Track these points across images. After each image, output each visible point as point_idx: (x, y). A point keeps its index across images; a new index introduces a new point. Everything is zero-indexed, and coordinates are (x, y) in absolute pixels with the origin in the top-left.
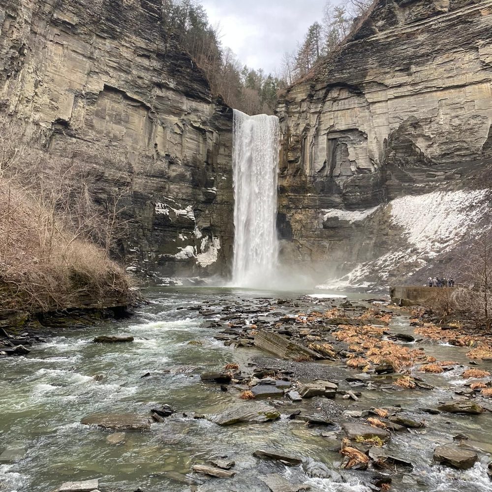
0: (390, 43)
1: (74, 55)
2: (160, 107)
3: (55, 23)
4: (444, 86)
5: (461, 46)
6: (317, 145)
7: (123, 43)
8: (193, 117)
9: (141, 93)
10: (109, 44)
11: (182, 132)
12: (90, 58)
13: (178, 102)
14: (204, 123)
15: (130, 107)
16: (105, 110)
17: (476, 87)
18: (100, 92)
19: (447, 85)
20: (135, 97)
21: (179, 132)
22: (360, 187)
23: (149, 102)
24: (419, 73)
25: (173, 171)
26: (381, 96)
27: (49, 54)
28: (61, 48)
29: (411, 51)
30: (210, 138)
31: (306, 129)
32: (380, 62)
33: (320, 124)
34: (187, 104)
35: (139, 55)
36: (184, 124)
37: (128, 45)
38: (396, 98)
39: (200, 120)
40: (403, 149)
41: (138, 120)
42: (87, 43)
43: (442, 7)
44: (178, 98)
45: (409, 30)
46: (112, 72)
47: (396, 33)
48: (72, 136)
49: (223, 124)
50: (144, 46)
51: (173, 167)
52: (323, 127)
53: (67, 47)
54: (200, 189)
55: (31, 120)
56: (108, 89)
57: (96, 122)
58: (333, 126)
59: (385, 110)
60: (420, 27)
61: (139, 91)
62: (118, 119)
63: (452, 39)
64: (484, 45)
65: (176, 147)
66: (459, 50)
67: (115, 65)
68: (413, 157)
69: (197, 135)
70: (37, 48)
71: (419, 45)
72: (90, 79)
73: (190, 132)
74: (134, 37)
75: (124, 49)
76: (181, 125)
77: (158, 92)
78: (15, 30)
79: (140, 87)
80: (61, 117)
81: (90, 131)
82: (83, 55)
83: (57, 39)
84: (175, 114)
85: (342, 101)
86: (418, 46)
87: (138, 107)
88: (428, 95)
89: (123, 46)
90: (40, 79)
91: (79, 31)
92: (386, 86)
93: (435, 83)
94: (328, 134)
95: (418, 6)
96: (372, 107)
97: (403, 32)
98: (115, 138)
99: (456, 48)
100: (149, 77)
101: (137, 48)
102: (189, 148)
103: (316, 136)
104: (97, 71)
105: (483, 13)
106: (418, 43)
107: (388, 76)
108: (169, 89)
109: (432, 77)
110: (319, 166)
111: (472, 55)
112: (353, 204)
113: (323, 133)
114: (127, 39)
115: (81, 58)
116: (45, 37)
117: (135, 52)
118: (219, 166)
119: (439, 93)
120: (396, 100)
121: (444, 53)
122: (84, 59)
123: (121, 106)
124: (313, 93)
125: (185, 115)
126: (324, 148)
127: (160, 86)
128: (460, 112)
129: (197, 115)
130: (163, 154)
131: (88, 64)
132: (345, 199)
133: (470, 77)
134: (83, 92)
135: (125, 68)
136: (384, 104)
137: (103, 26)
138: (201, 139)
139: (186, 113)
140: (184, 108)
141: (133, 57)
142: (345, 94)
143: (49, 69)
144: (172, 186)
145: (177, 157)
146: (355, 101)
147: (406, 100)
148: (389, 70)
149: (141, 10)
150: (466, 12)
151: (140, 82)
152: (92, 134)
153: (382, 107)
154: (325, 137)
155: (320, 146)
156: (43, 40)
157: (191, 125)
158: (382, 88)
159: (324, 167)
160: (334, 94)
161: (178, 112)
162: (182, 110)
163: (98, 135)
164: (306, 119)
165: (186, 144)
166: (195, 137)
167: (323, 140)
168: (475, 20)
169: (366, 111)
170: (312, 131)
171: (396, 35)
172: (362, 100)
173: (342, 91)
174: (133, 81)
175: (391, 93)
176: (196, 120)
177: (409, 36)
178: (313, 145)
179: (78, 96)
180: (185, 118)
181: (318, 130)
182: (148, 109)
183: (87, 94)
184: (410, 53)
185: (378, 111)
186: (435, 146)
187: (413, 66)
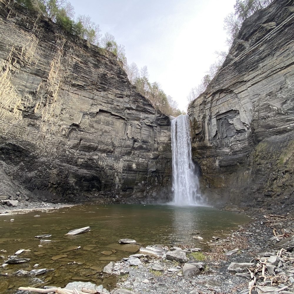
0: (243, 60)
1: (84, 98)
2: (129, 118)
3: (73, 85)
4: (285, 65)
5: (291, 39)
6: (211, 124)
7: (109, 92)
8: (146, 121)
9: (119, 112)
10: (103, 93)
11: (141, 127)
12: (92, 99)
13: (138, 115)
14: (152, 123)
15: (115, 119)
16: (101, 120)
18: (97, 112)
19: (288, 64)
20: (116, 114)
21: (139, 127)
23: (124, 116)
24: (265, 67)
25: (136, 145)
26: (243, 88)
27: (71, 97)
28: (77, 95)
30: (155, 129)
31: (204, 118)
32: (239, 71)
33: (211, 113)
34: (142, 115)
35: (118, 97)
36: (142, 124)
37: (112, 93)
38: (253, 85)
39: (149, 122)
40: (263, 110)
41: (119, 124)
42: (91, 93)
43: (271, 27)
44: (138, 113)
45: (253, 48)
46: (103, 104)
47: (245, 54)
48: (81, 131)
49: (161, 123)
50: (119, 93)
51: (136, 143)
52: (213, 114)
53: (80, 95)
54: (151, 153)
55: (58, 124)
56: (101, 111)
57: (95, 125)
58: (218, 112)
59: (247, 94)
60: (260, 44)
61: (118, 111)
62: (108, 124)
65: (137, 134)
66: (291, 42)
67: (105, 101)
68: (272, 113)
69: (149, 129)
70: (65, 95)
71: (262, 52)
72: (93, 107)
73: (144, 127)
74: (115, 90)
75: (110, 95)
76: (140, 124)
77: (128, 111)
78: (47, 86)
79: (118, 110)
80: (74, 123)
81: (92, 129)
82: (89, 98)
83: (76, 92)
84: (136, 120)
85: (222, 99)
86: (261, 54)
87: (119, 118)
88: (274, 75)
89: (110, 94)
90: (65, 107)
91: (86, 88)
92: (246, 81)
93: (278, 66)
94: (216, 117)
95: (256, 34)
96: (239, 95)
97: (250, 51)
98: (106, 132)
99: (288, 42)
100: (123, 105)
101: (116, 94)
102: (144, 134)
103: (210, 120)
104: (96, 104)
106: (260, 52)
107: (245, 76)
108: (133, 109)
109: (275, 64)
110: (214, 134)
112: (237, 151)
113: (213, 117)
114: (111, 91)
115: (88, 99)
116: (68, 91)
117: (115, 96)
118: (161, 141)
119: (282, 71)
120: (253, 86)
121: (280, 48)
122: (89, 99)
123: (110, 119)
124: (205, 100)
125: (142, 120)
126: (215, 124)
127: (129, 109)
129: (148, 120)
130: (131, 137)
131: (91, 101)
132: (232, 149)
134: (88, 113)
135: (110, 102)
136: (246, 91)
137: (99, 86)
138: (151, 130)
139: (142, 119)
140: (141, 117)
141: (114, 98)
142: (223, 95)
143: (70, 103)
144: (136, 152)
145: (138, 139)
146: (229, 97)
147: (260, 83)
148: (245, 73)
149: (117, 79)
150: (288, 21)
151: (118, 107)
152: (93, 130)
153: (245, 93)
154: (215, 119)
155: (213, 124)
156: (67, 92)
157: (145, 124)
158: (243, 83)
159: (216, 134)
160: (217, 97)
161: (138, 119)
162: (140, 118)
163: (96, 131)
164: (203, 112)
165: (142, 132)
166: (148, 129)
167: (214, 121)
169: (236, 99)
170: (208, 118)
171: (245, 55)
172: (233, 94)
173: (221, 94)
174: (114, 107)
175: (249, 84)
176: (148, 122)
177: (254, 51)
178: (208, 124)
179: (85, 114)
180: (142, 121)
181: (210, 117)
182: (124, 119)
183: (90, 113)
184: (256, 59)
185: (243, 96)
186: (288, 102)
187: (261, 64)
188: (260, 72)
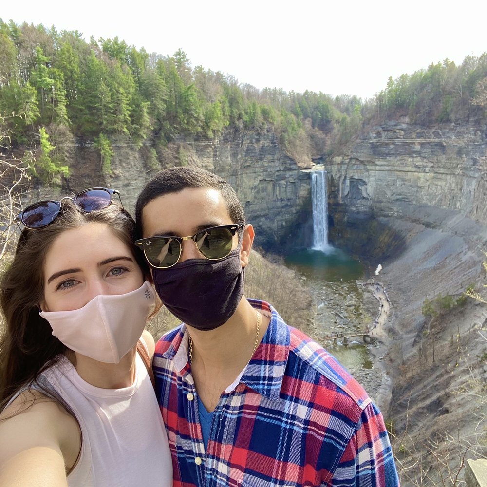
0: (378, 145)
2: (277, 179)
4: (400, 170)
5: (407, 155)
7: (265, 160)
8: (290, 179)
9: (271, 177)
10: (260, 163)
11: (286, 186)
12: (255, 173)
13: (285, 175)
14: (294, 180)
15: (267, 184)
17: (412, 173)
18: (258, 184)
20: (269, 179)
22: (363, 205)
23: (274, 178)
24: (390, 162)
25: (283, 204)
26: (373, 168)
29: (387, 151)
31: (340, 177)
32: (374, 153)
33: (346, 174)
34: (288, 174)
36: (287, 183)
38: (379, 170)
41: (270, 187)
42: (254, 167)
43: (400, 136)
44: (285, 173)
45: (387, 142)
46: (261, 174)
48: (251, 205)
49: (303, 178)
50: (272, 158)
51: (283, 202)
52: (347, 176)
54: (294, 208)
56: (260, 181)
57: (257, 195)
58: (352, 176)
59: (375, 175)
60: (391, 142)
62: (264, 190)
63: (404, 151)
64: (416, 157)
65: (284, 194)
67: (262, 171)
69: (292, 185)
72: (255, 181)
73: (289, 185)
74: (268, 157)
75: (265, 163)
76: (285, 183)
77: (278, 174)
80: (248, 200)
84: (283, 180)
85: (357, 166)
86: (390, 150)
87: (270, 182)
88: (393, 172)
91: (251, 165)
92: (376, 164)
93: (396, 168)
94: (350, 179)
96: (369, 172)
97: (384, 142)
98: (263, 198)
99: (405, 155)
100: (274, 170)
101: (270, 160)
103: (345, 180)
104: (257, 176)
105: (416, 144)
106: (390, 148)
107: (377, 160)
108: (281, 171)
109: (395, 165)
110: (346, 193)
111: (410, 159)
112: (361, 212)
113: (348, 178)
114: (266, 158)
115: (252, 174)
117: (269, 162)
118: (301, 196)
119: (397, 172)
121: (400, 156)
126: (347, 186)
127: (278, 171)
128: (405, 183)
129: (292, 177)
130: (279, 198)
132: (357, 209)
133: (410, 168)
134: (253, 187)
135: (266, 170)
137: (259, 158)
138: (294, 186)
139: (288, 178)
141: (268, 164)
145: (284, 198)
146: (362, 167)
147: (384, 172)
148: (377, 157)
151: (271, 173)
152: (256, 201)
153: (374, 173)
154: (349, 181)
155: (346, 185)
157: (290, 182)
158: (374, 164)
159: (348, 194)
160: (353, 162)
161: (284, 178)
163: (258, 200)
164: (340, 172)
165: (288, 191)
168: (413, 146)
169: (367, 172)
170: (343, 178)
171: (381, 143)
172: (365, 167)
173: (356, 162)
174: (268, 174)
175: (378, 168)
176: (292, 179)
177: (387, 144)
178: (343, 184)
179: (252, 189)
180: (287, 180)
181: (345, 177)
182: (273, 181)
185: (372, 174)
186: (394, 195)
187: (388, 158)
188: (386, 163)
